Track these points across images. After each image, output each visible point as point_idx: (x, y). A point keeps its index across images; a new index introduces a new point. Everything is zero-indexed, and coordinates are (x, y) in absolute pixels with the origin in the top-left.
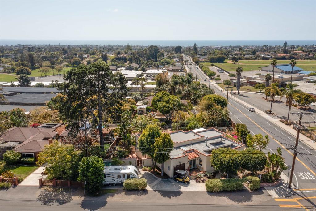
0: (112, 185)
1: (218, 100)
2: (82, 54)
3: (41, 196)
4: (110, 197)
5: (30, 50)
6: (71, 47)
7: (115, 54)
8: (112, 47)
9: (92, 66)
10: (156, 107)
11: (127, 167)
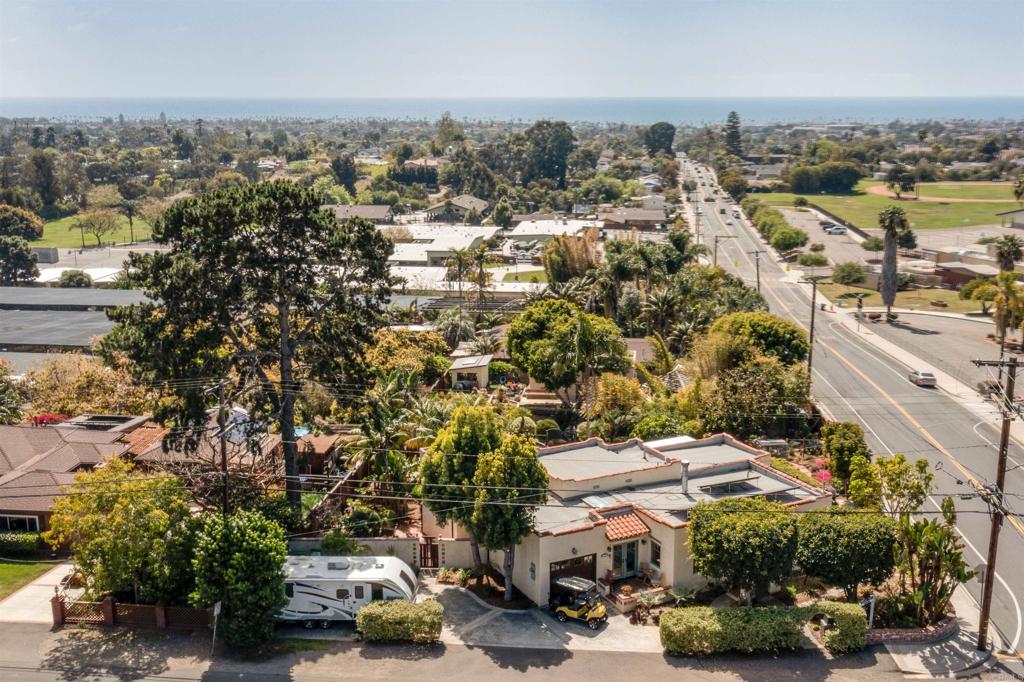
0: (318, 625)
1: (769, 334)
2: (252, 158)
3: (58, 654)
4: (303, 663)
5: (43, 139)
6: (210, 129)
7: (389, 156)
8: (384, 130)
9: (257, 192)
10: (521, 359)
11: (375, 562)
